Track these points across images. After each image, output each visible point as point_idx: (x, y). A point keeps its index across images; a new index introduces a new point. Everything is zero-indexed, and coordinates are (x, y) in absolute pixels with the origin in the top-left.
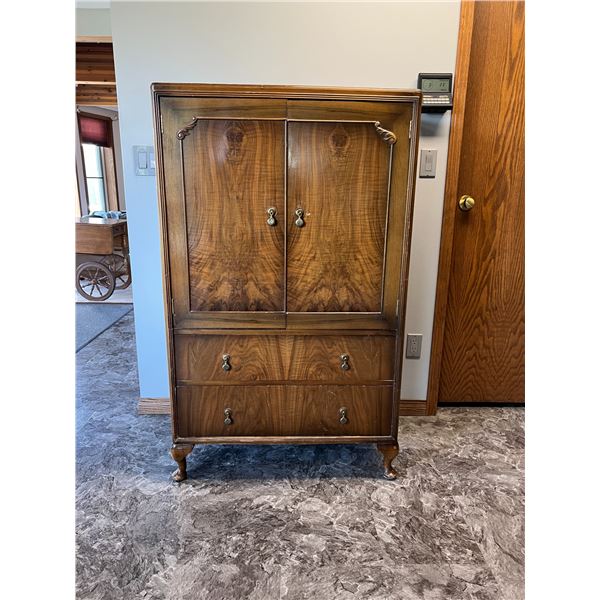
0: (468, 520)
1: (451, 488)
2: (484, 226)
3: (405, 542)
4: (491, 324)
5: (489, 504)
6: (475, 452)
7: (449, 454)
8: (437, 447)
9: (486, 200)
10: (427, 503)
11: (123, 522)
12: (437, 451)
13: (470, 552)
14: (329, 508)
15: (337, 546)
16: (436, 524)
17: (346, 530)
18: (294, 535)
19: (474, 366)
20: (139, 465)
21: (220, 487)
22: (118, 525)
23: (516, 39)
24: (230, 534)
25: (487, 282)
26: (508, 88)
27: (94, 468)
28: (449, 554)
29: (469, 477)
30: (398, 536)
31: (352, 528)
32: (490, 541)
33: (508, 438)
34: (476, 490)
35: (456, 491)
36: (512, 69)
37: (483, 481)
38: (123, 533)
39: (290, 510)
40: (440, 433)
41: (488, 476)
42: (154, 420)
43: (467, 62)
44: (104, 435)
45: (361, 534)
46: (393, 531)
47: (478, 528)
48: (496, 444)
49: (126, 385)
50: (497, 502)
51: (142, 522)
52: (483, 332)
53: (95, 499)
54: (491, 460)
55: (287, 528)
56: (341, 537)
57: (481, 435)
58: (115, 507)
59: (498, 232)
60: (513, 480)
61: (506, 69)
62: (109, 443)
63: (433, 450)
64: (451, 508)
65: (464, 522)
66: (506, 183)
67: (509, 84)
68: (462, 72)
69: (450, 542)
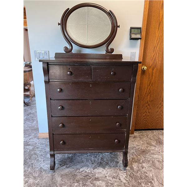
0: (148, 172)
1: (141, 161)
2: (149, 75)
3: (130, 182)
4: (151, 106)
5: (153, 166)
6: (147, 147)
7: (139, 148)
8: (136, 146)
9: (150, 67)
10: (135, 167)
11: (38, 180)
12: (136, 147)
13: (150, 184)
14: (105, 171)
15: (109, 185)
16: (138, 174)
17: (111, 179)
18: (95, 182)
19: (145, 118)
20: (41, 158)
21: (69, 165)
22: (37, 182)
23: (161, 15)
24: (74, 183)
25: (150, 93)
26: (158, 31)
27: (26, 160)
28: (143, 185)
29: (147, 157)
30: (127, 180)
31: (113, 178)
32: (155, 180)
33: (156, 142)
34: (149, 161)
35: (143, 162)
36: (159, 25)
37: (151, 158)
38: (39, 185)
39: (93, 172)
40: (136, 140)
41: (152, 156)
42: (44, 140)
43: (146, 23)
44: (28, 147)
45: (116, 180)
46: (126, 178)
47: (151, 175)
48: (153, 144)
49: (33, 127)
50: (156, 165)
51: (45, 180)
52: (148, 108)
53: (28, 172)
54: (152, 150)
55: (92, 179)
56: (110, 181)
57: (148, 141)
58: (35, 175)
59: (154, 77)
60: (160, 157)
61: (158, 25)
62: (30, 150)
63: (134, 147)
64: (142, 168)
65: (147, 173)
66: (157, 62)
67: (158, 30)
68: (144, 26)
69: (143, 181)
